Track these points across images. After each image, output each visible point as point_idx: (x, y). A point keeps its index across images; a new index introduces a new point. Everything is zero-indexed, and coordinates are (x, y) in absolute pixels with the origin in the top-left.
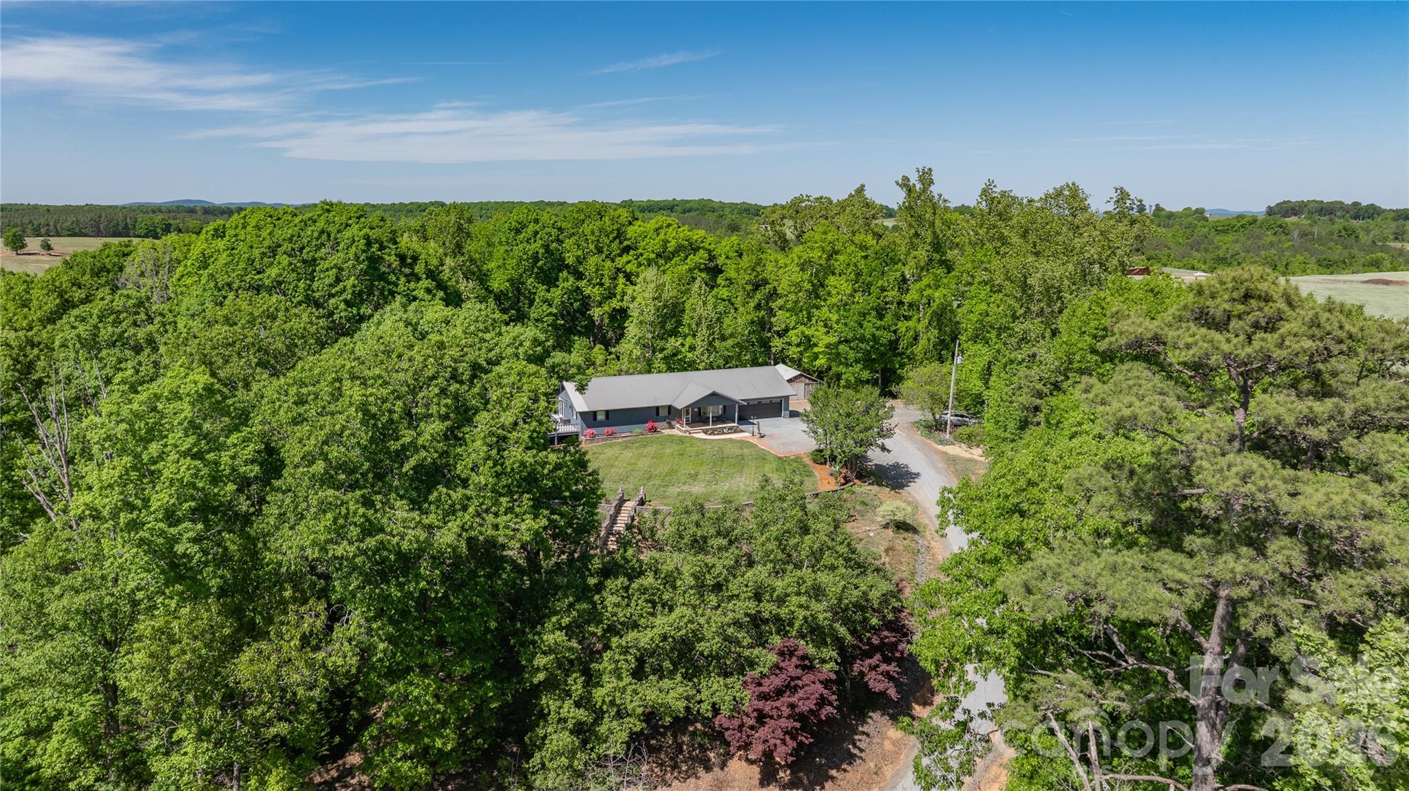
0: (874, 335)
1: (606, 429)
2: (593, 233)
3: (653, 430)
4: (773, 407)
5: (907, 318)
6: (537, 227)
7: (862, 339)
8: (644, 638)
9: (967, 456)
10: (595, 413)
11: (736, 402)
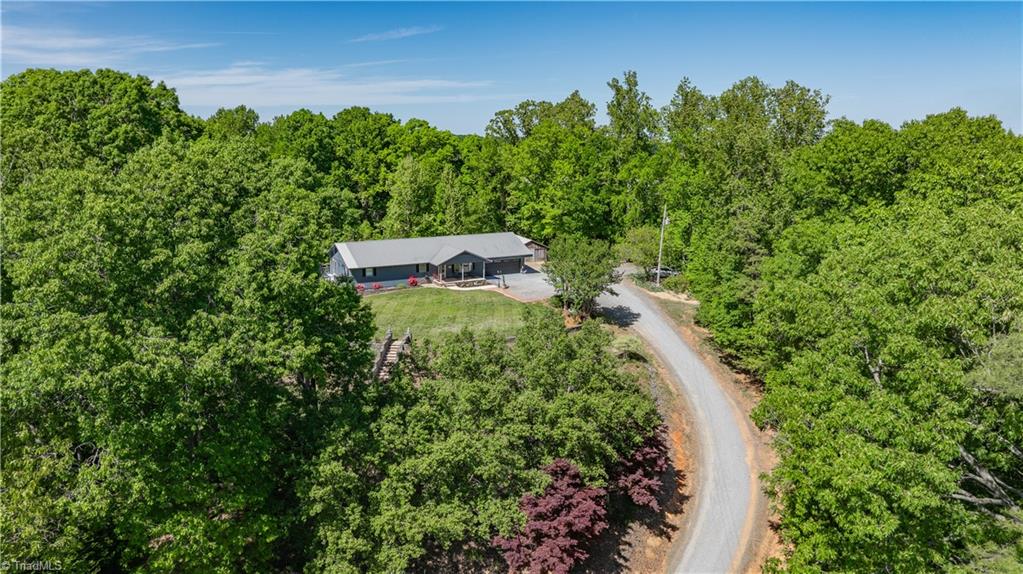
0: (591, 207)
1: (374, 284)
2: (359, 130)
3: (414, 284)
4: (514, 265)
5: (619, 193)
6: (311, 125)
7: (583, 211)
8: (423, 465)
9: (675, 299)
10: (364, 270)
11: (484, 260)
